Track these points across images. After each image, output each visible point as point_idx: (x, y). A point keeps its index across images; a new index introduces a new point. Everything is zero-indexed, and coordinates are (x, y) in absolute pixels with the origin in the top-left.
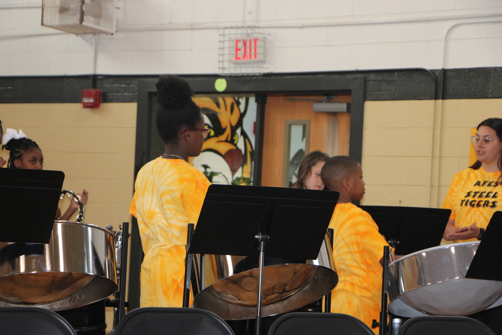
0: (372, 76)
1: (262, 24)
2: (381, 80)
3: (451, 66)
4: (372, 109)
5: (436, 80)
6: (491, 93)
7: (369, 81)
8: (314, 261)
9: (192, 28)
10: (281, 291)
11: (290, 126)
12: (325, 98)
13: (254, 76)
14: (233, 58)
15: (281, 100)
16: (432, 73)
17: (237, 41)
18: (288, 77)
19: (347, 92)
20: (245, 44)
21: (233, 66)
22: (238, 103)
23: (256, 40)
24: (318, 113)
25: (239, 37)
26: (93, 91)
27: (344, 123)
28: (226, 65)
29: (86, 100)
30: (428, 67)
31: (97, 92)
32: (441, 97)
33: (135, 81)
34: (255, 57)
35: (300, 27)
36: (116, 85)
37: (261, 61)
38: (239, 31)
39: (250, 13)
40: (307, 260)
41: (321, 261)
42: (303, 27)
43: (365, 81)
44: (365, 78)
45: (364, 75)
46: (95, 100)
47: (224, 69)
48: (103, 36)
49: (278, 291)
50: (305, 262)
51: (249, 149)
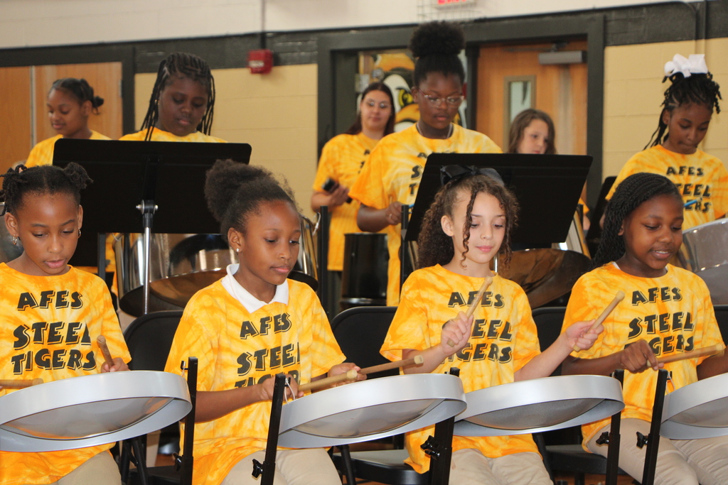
0: (614, 15)
2: (626, 19)
5: (697, 17)
7: (610, 21)
8: (561, 244)
11: (510, 84)
12: (554, 46)
13: (463, 22)
14: (435, 1)
15: (498, 52)
16: (691, 7)
18: (506, 22)
19: (582, 38)
21: (436, 11)
24: (545, 66)
26: (262, 52)
27: (579, 79)
28: (427, 10)
29: (254, 64)
31: (267, 53)
32: (703, 33)
33: (314, 38)
36: (290, 43)
37: (472, 4)
40: (553, 245)
41: (570, 244)
43: (606, 21)
44: (605, 18)
45: (604, 14)
46: (266, 63)
47: (424, 15)
50: (550, 247)
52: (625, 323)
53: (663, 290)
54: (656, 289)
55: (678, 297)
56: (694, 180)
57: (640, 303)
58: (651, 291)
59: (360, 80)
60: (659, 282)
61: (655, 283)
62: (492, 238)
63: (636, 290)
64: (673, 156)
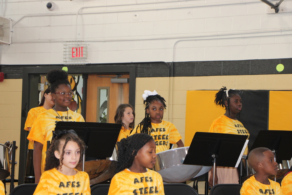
0: (139, 65)
1: (85, 40)
2: (144, 67)
3: (176, 60)
4: (140, 81)
5: (170, 68)
6: (195, 74)
7: (138, 68)
8: (110, 158)
9: (50, 41)
10: (94, 173)
11: (100, 89)
12: (117, 76)
13: (81, 65)
14: (71, 56)
15: (95, 77)
16: (168, 64)
17: (73, 48)
19: (127, 73)
20: (77, 50)
21: (71, 60)
22: (74, 79)
23: (82, 48)
24: (113, 83)
25: (74, 46)
27: (126, 88)
28: (67, 60)
30: (166, 61)
31: (2, 74)
32: (172, 74)
34: (82, 56)
35: (104, 41)
36: (12, 70)
37: (85, 58)
38: (74, 43)
39: (79, 34)
40: (107, 158)
41: (114, 158)
42: (105, 41)
43: (136, 68)
45: (136, 65)
46: (1, 78)
47: (66, 62)
48: (4, 45)
49: (93, 173)
50: (106, 159)
51: (80, 101)
52: (131, 191)
53: (146, 178)
54: (143, 177)
55: (151, 181)
56: (162, 133)
57: (137, 183)
58: (141, 178)
59: (40, 85)
60: (144, 175)
61: (143, 175)
62: (76, 158)
63: (136, 178)
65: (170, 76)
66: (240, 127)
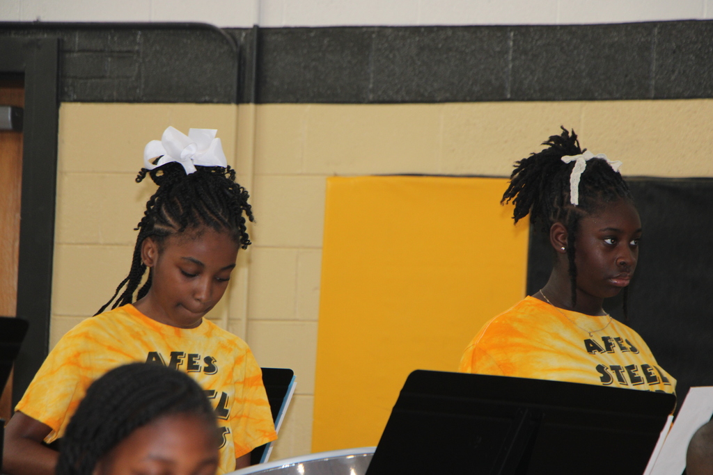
0: (77, 38)
2: (101, 51)
3: (275, 20)
4: (80, 124)
5: (240, 58)
6: (373, 91)
7: (70, 51)
16: (228, 37)
30: (221, 20)
32: (251, 91)
43: (61, 51)
44: (60, 42)
45: (58, 36)
64: (158, 330)
65: (240, 99)
66: (617, 349)
